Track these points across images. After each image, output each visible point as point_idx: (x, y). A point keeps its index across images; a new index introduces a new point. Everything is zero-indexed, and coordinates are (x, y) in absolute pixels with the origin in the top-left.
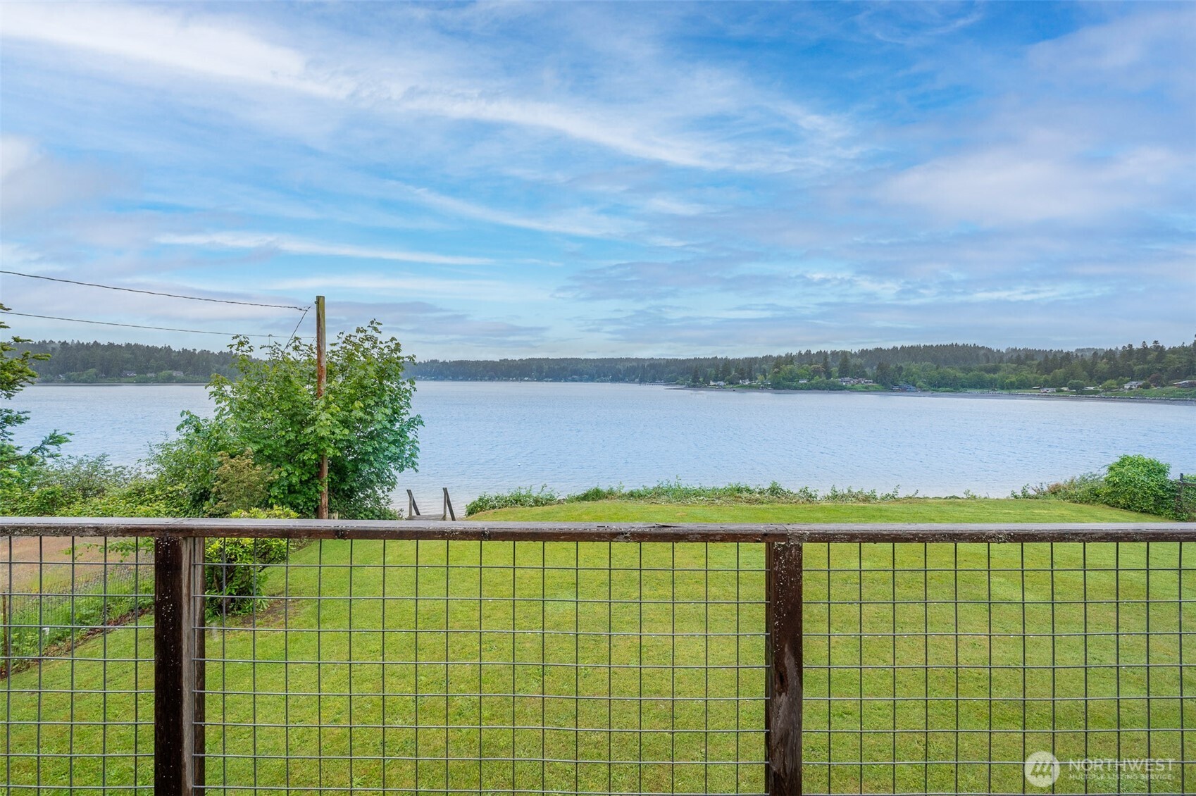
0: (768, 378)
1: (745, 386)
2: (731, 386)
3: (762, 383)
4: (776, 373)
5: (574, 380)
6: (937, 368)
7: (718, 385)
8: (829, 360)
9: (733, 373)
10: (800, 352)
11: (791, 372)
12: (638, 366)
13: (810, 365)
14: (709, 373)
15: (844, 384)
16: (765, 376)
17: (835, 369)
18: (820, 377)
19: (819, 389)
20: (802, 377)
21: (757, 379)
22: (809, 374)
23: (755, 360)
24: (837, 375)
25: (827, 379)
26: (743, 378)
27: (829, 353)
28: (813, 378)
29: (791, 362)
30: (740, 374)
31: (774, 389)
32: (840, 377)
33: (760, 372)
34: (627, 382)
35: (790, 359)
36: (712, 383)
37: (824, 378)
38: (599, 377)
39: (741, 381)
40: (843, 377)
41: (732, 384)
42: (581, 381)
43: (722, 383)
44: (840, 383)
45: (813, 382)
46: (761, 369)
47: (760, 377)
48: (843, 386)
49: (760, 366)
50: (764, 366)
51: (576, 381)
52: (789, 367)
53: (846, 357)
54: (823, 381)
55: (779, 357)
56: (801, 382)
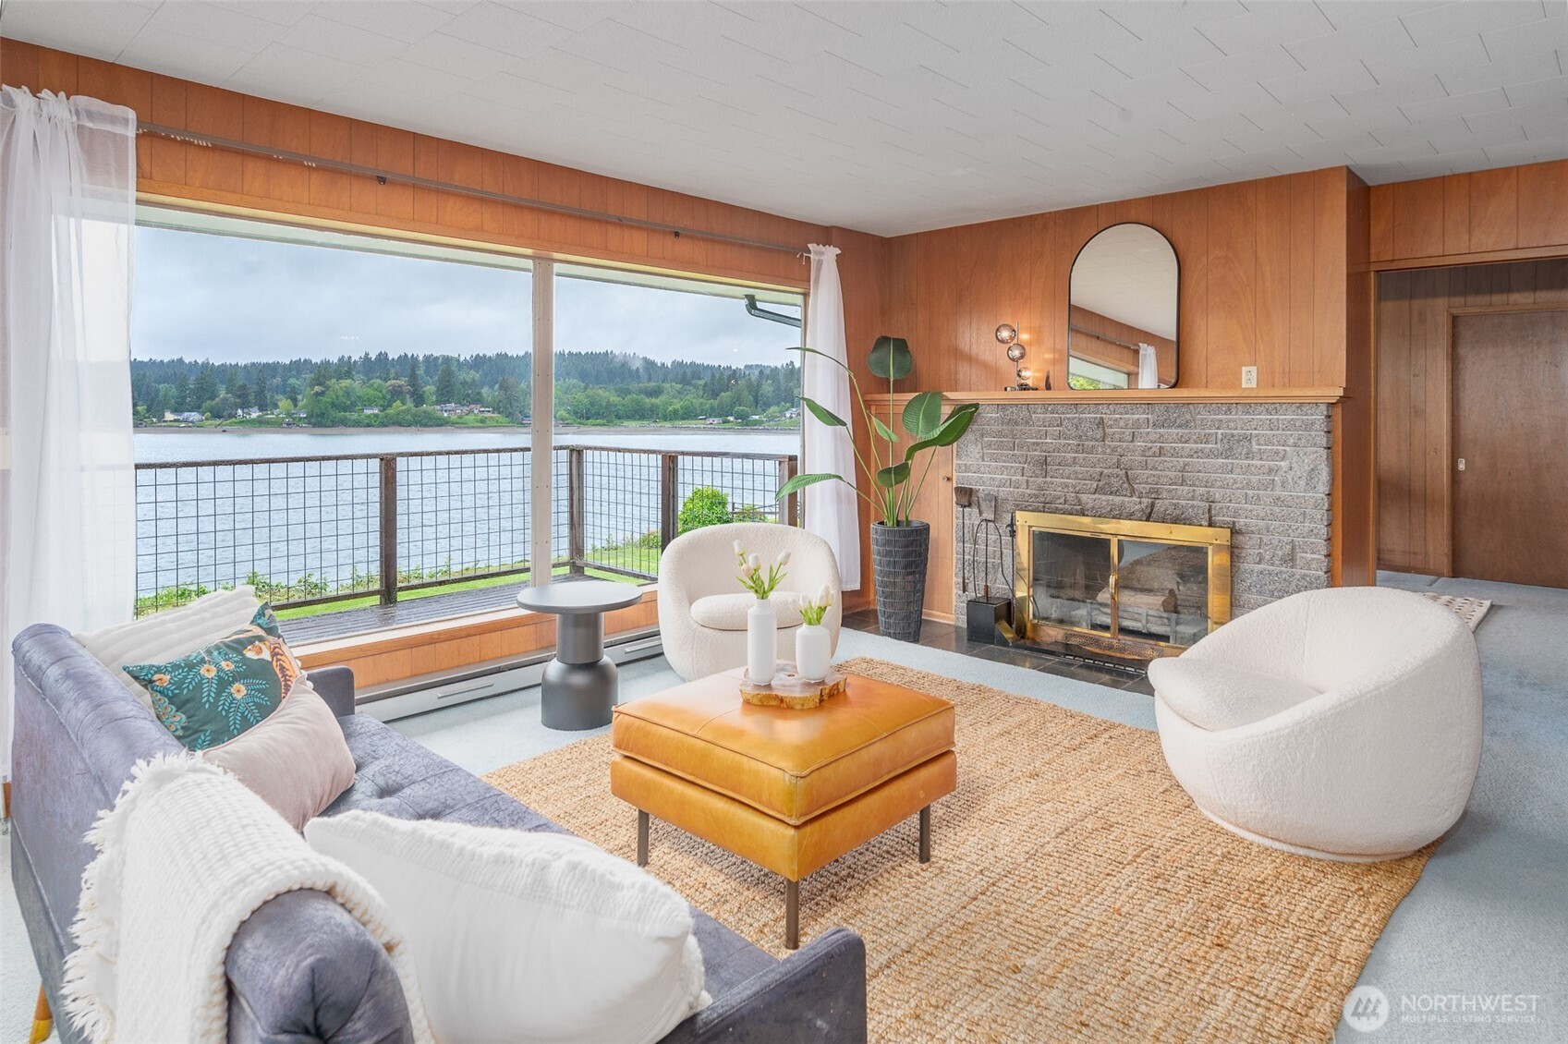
0: (300, 404)
1: (248, 421)
2: (218, 421)
3: (289, 415)
4: (317, 394)
6: (586, 389)
7: (185, 421)
8: (421, 372)
9: (222, 394)
10: (367, 354)
11: (348, 393)
13: (386, 380)
14: (161, 393)
15: (446, 415)
16: (295, 401)
17: (430, 389)
18: (403, 404)
19: (400, 425)
20: (369, 403)
21: (276, 406)
22: (384, 398)
23: (272, 369)
24: (434, 398)
25: (416, 406)
26: (245, 405)
27: (421, 358)
28: (390, 405)
29: (348, 375)
30: (240, 396)
31: (314, 425)
32: (438, 402)
33: (284, 393)
35: (345, 368)
36: (169, 416)
37: (410, 404)
39: (240, 411)
40: (445, 403)
41: (220, 417)
43: (195, 416)
44: (439, 413)
45: (390, 411)
46: (285, 385)
47: (284, 403)
48: (444, 419)
49: (285, 381)
50: (292, 381)
52: (346, 383)
53: (449, 366)
54: (408, 411)
55: (327, 364)
56: (368, 412)
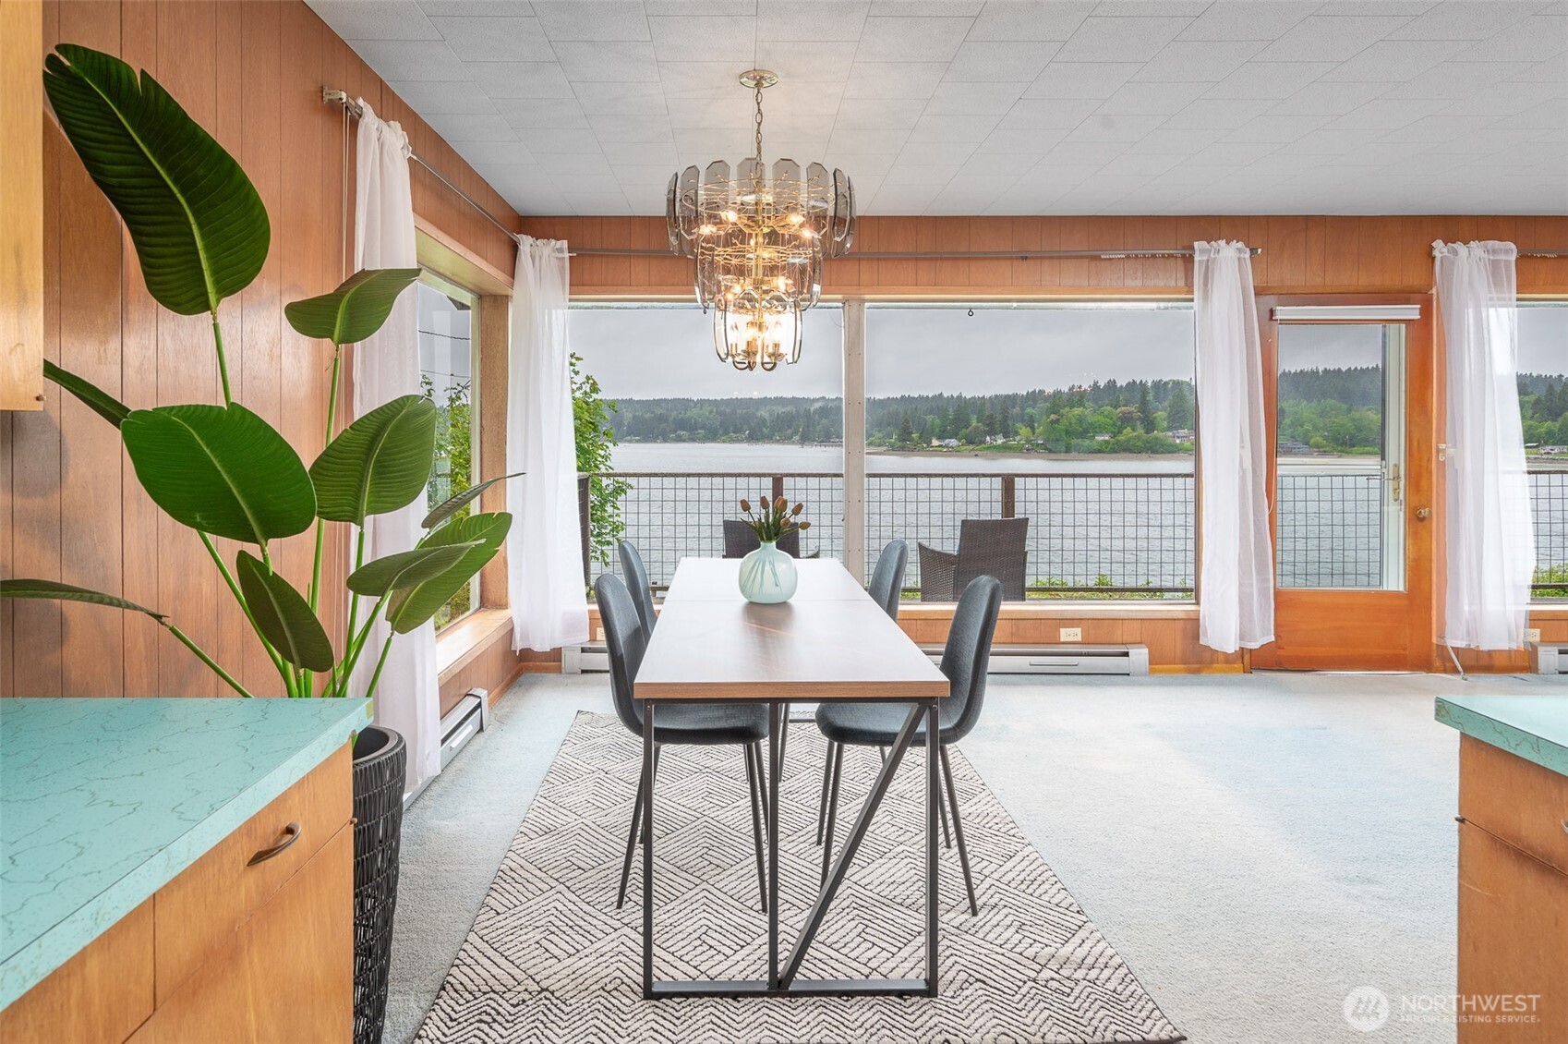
0: (1037, 431)
1: (995, 447)
2: (971, 447)
3: (1028, 441)
4: (1053, 422)
5: (679, 439)
6: (1349, 411)
7: (947, 446)
8: (1150, 397)
9: (974, 423)
10: (1096, 383)
11: (1080, 420)
12: (798, 412)
13: (1116, 407)
14: (929, 424)
15: (1178, 441)
16: (1033, 428)
17: (1161, 415)
18: (1134, 430)
19: (1131, 451)
20: (1098, 429)
21: (1017, 433)
22: (1114, 424)
23: (1011, 400)
24: (1165, 424)
25: (1147, 433)
26: (992, 433)
27: (1149, 384)
28: (1120, 432)
29: (1080, 403)
30: (988, 425)
31: (1051, 451)
32: (1170, 428)
33: (1023, 421)
34: (778, 441)
35: (1076, 397)
36: (935, 442)
37: (1140, 431)
38: (726, 432)
39: (988, 438)
40: (1177, 428)
41: (972, 443)
42: (693, 440)
43: (953, 442)
44: (1170, 440)
45: (1121, 438)
46: (1023, 415)
47: (1024, 431)
48: (1176, 445)
49: (1023, 409)
50: (1029, 410)
51: (684, 441)
52: (1077, 411)
53: (1181, 391)
54: (1138, 438)
55: (1058, 394)
56: (1099, 438)
